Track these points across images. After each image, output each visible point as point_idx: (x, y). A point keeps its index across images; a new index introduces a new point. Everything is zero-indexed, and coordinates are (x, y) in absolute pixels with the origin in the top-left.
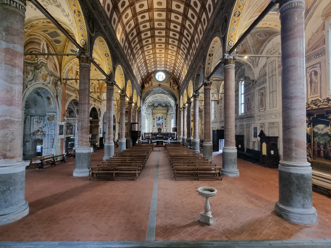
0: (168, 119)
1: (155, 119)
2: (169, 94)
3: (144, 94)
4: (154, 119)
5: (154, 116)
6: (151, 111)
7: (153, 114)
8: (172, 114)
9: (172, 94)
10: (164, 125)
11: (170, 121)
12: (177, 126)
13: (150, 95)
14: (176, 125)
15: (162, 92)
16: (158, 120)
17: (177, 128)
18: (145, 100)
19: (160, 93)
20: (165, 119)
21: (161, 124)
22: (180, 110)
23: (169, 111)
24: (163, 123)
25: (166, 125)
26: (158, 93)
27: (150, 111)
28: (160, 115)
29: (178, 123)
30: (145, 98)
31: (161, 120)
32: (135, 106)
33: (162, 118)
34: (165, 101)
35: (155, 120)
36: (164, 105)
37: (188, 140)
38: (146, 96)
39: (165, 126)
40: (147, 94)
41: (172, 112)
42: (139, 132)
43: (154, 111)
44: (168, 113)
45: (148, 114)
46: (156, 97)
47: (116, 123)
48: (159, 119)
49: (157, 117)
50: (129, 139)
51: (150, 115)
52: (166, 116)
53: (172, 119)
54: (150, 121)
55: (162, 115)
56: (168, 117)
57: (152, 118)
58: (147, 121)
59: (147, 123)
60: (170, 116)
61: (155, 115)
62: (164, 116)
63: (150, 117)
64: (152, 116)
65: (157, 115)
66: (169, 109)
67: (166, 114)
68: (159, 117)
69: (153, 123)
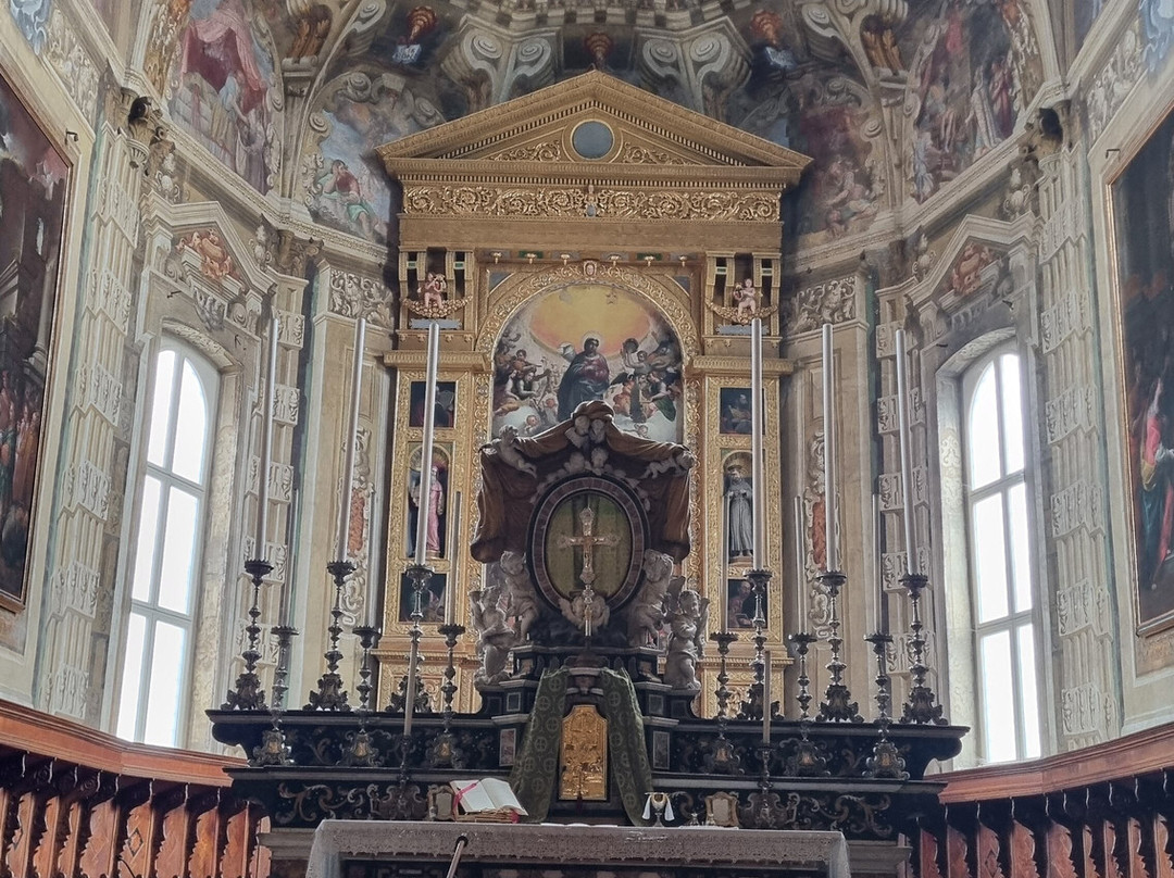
1: (470, 402)
7: (412, 268)
8: (972, 225)
10: (711, 568)
11: (894, 451)
28: (591, 316)
35: (465, 438)
41: (947, 164)
43: (451, 207)
45: (243, 244)
51: (311, 272)
52: (775, 321)
53: (959, 378)
54: (299, 432)
55: (658, 318)
56: (802, 346)
57: (392, 371)
58: (228, 419)
59: (224, 481)
60: (874, 304)
61: (470, 288)
62: (708, 329)
63: (321, 332)
64: (395, 338)
65: (527, 319)
66: (847, 142)
67: (767, 281)
68: (577, 359)
69: (413, 509)
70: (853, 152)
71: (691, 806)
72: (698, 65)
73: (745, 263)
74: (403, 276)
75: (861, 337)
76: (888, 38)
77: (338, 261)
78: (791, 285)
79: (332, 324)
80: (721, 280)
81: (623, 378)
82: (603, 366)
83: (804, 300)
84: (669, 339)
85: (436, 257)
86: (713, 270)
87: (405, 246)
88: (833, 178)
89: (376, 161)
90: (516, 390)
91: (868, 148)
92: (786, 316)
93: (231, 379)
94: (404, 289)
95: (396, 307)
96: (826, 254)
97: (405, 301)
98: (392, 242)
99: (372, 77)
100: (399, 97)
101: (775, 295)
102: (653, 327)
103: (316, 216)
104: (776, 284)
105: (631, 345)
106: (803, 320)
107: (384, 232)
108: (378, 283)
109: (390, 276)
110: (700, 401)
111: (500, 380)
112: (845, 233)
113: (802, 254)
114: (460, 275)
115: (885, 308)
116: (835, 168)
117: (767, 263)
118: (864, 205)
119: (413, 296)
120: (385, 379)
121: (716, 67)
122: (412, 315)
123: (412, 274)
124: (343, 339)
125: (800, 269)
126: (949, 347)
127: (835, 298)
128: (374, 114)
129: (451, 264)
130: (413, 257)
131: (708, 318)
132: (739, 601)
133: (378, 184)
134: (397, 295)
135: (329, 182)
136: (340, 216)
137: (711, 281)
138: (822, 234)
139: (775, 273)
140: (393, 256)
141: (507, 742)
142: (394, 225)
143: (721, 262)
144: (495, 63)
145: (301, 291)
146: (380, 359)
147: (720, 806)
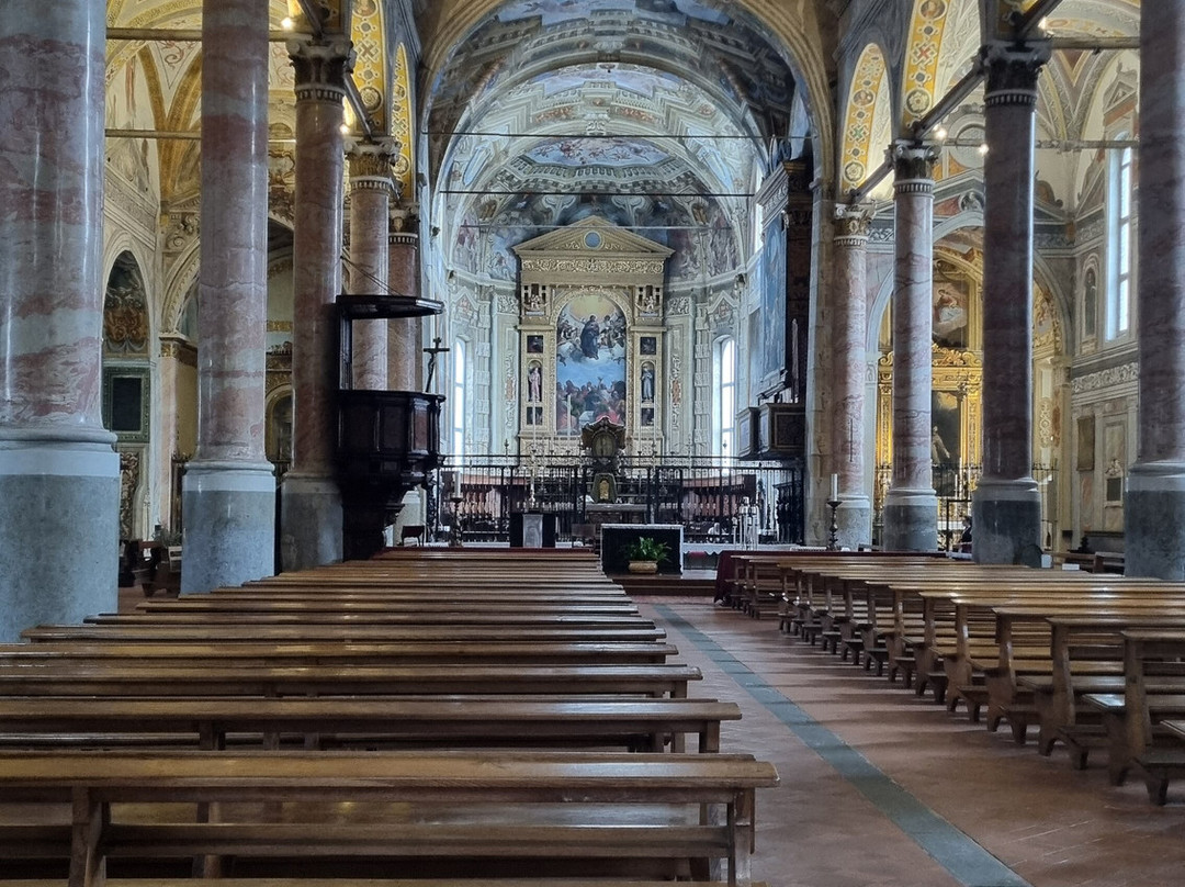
0: (679, 341)
1: (549, 343)
2: (702, 67)
3: (452, 49)
4: (535, 345)
5: (536, 309)
6: (510, 262)
7: (526, 292)
8: (724, 295)
9: (734, 69)
10: (637, 404)
11: (700, 365)
12: (802, 393)
13: (505, 78)
14: (795, 382)
15: (630, 45)
16: (577, 358)
17: (801, 408)
18: (453, 122)
19: (616, 57)
20: (648, 345)
21: (606, 395)
22: (840, 209)
23: (685, 263)
24: (621, 388)
25: (657, 405)
26: (591, 60)
27: (494, 262)
28: (592, 306)
29: (820, 357)
30: (460, 103)
31: (603, 354)
32: (369, 139)
33: (620, 332)
34: (649, 159)
35: (547, 357)
36: (640, 202)
37: (1005, 505)
38: (461, 84)
39: (648, 416)
40: (480, 62)
41: (719, 266)
42: (421, 406)
43: (540, 268)
44: (677, 285)
45: (472, 296)
46: (557, 115)
47: (154, 345)
48: (587, 348)
49: (562, 331)
50: (308, 488)
51: (491, 299)
52: (661, 311)
53: (721, 343)
54: (490, 358)
55: (618, 308)
56: (671, 321)
57: (520, 331)
58: (469, 359)
59: (470, 381)
60: (696, 309)
61: (547, 299)
62: (636, 315)
63: (495, 320)
64: (520, 318)
65: (568, 308)
66: (688, 243)
67: (658, 297)
68: (588, 324)
69: (530, 384)
70: (690, 248)
71: (625, 500)
72: (633, 207)
73: (650, 289)
74: (523, 295)
75: (691, 321)
76: (701, 211)
77: (500, 292)
78: (667, 296)
79: (499, 316)
80: (641, 296)
81: (604, 331)
82: (597, 326)
83: (671, 303)
84: (622, 315)
85: (535, 288)
86: (638, 293)
87: (523, 284)
88: (683, 256)
89: (511, 250)
90: (565, 336)
91: (695, 248)
92: (665, 309)
93: (469, 344)
94: (523, 300)
95: (520, 307)
96: (680, 286)
97: (524, 305)
98: (518, 281)
99: (508, 215)
100: (518, 220)
101: (661, 302)
102: (616, 311)
103: (492, 276)
104: (661, 298)
105: (607, 318)
106: (671, 311)
107: (514, 277)
108: (514, 298)
109: (518, 294)
110: (633, 341)
111: (559, 332)
112: (686, 279)
113: (671, 284)
114: (544, 295)
115: (699, 311)
116: (683, 253)
117: (658, 290)
118: (693, 270)
119: (526, 302)
120: (517, 334)
121: (640, 207)
122: (526, 310)
123: (526, 295)
124: (502, 322)
125: (671, 290)
126: (718, 334)
127: (682, 304)
128: (509, 229)
129: (541, 291)
130: (526, 288)
131: (636, 310)
132: (646, 416)
133: (512, 258)
134: (520, 301)
135: (495, 261)
136: (500, 274)
137: (637, 297)
138: (678, 278)
139: (661, 294)
140: (519, 286)
141: (589, 487)
142: (518, 275)
143: (641, 289)
144: (554, 206)
145: (488, 306)
146: (516, 327)
147: (631, 500)
